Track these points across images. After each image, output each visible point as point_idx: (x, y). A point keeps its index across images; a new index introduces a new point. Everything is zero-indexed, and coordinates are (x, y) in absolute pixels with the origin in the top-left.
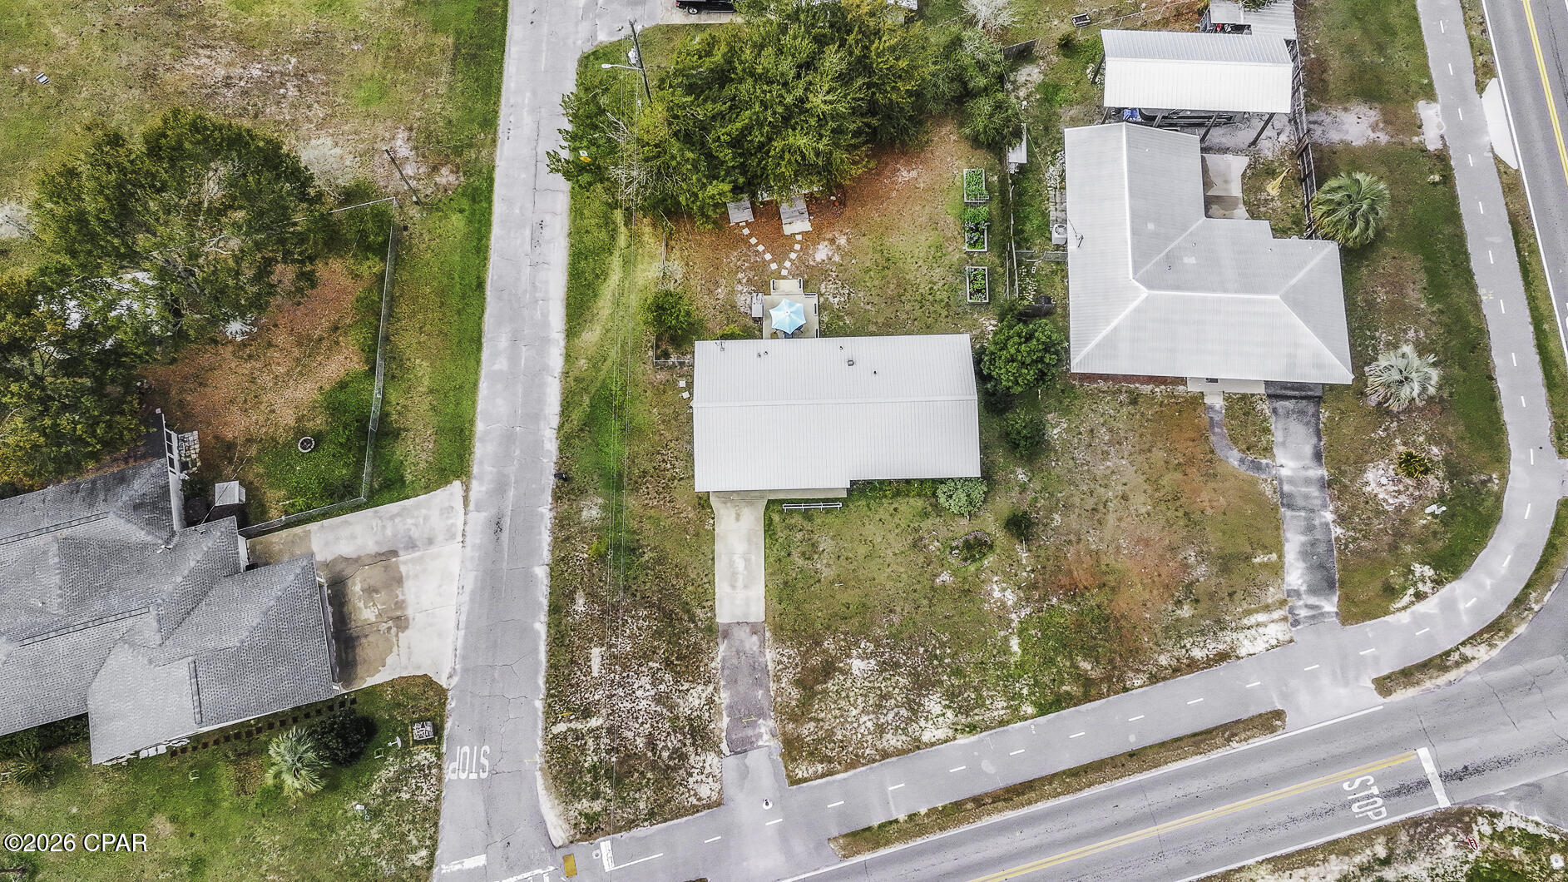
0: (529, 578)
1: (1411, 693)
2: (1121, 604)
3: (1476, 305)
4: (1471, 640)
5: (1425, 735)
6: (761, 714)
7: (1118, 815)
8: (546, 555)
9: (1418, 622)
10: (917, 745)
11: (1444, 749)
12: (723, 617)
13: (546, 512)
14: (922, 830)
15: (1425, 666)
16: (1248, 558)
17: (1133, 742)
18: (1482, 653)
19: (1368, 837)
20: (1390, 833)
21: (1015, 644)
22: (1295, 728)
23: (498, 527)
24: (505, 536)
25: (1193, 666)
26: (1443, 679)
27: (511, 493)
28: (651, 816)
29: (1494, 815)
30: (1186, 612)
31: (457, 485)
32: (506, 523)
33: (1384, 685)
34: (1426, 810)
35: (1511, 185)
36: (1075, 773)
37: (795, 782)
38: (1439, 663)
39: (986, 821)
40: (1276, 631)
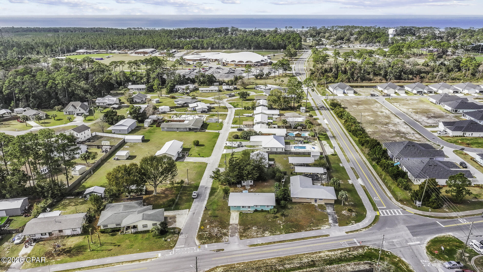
0: (198, 218)
1: (352, 233)
2: (300, 223)
3: (359, 197)
4: (363, 229)
5: (355, 238)
6: (236, 233)
7: (299, 244)
8: (201, 216)
9: (353, 227)
10: (264, 236)
11: (358, 239)
12: (231, 223)
13: (202, 212)
14: (264, 245)
15: (355, 231)
16: (322, 220)
17: (302, 237)
18: (364, 230)
19: (346, 248)
20: (350, 248)
21: (282, 227)
22: (331, 236)
23: (194, 213)
24: (195, 215)
25: (313, 230)
26: (357, 232)
27: (197, 211)
28: (215, 242)
29: (368, 247)
30: (312, 224)
31: (188, 210)
32: (195, 213)
33: (347, 233)
34: (356, 246)
35: (363, 187)
36: (292, 240)
37: (241, 239)
38: (357, 231)
39: (275, 244)
40: (327, 227)
